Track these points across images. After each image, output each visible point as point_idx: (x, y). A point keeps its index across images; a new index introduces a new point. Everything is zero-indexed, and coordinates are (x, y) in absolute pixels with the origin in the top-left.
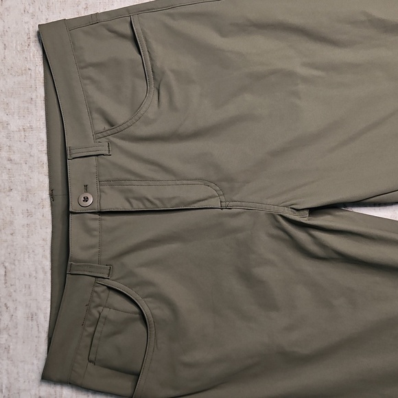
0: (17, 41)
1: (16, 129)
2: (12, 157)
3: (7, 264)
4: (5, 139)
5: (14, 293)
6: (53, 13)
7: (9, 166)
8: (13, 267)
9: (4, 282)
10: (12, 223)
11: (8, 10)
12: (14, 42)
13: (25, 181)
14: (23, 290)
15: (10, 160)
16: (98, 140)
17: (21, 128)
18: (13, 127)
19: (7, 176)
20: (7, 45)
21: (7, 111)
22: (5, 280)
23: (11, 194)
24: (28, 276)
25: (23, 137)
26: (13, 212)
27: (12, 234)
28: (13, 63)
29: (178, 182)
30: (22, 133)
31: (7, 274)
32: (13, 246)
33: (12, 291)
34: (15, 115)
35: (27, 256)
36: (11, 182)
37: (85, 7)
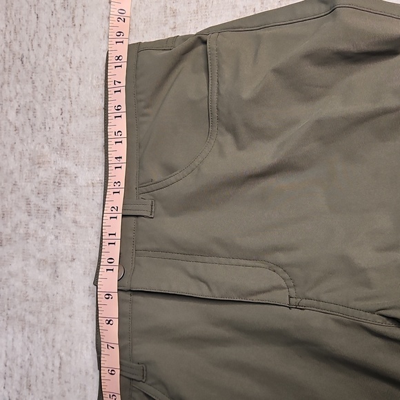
0: (93, 75)
1: (84, 183)
2: (78, 218)
3: (63, 354)
4: (72, 195)
5: (67, 393)
6: (135, 36)
7: (73, 229)
8: (69, 358)
9: (58, 375)
10: (71, 302)
11: (86, 37)
12: (90, 75)
13: (89, 250)
14: (78, 391)
15: (75, 222)
16: (141, 196)
17: (90, 182)
18: (81, 181)
19: (71, 242)
20: (82, 79)
21: (77, 161)
22: (60, 374)
23: (74, 264)
24: (84, 374)
25: (92, 193)
26: (73, 289)
27: (70, 316)
28: (87, 101)
29: (234, 261)
30: (91, 188)
31: (62, 367)
32: (70, 331)
33: (66, 389)
34: (85, 166)
35: (85, 346)
36: (75, 249)
37: (172, 27)
